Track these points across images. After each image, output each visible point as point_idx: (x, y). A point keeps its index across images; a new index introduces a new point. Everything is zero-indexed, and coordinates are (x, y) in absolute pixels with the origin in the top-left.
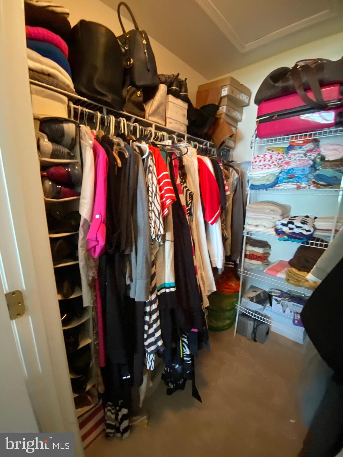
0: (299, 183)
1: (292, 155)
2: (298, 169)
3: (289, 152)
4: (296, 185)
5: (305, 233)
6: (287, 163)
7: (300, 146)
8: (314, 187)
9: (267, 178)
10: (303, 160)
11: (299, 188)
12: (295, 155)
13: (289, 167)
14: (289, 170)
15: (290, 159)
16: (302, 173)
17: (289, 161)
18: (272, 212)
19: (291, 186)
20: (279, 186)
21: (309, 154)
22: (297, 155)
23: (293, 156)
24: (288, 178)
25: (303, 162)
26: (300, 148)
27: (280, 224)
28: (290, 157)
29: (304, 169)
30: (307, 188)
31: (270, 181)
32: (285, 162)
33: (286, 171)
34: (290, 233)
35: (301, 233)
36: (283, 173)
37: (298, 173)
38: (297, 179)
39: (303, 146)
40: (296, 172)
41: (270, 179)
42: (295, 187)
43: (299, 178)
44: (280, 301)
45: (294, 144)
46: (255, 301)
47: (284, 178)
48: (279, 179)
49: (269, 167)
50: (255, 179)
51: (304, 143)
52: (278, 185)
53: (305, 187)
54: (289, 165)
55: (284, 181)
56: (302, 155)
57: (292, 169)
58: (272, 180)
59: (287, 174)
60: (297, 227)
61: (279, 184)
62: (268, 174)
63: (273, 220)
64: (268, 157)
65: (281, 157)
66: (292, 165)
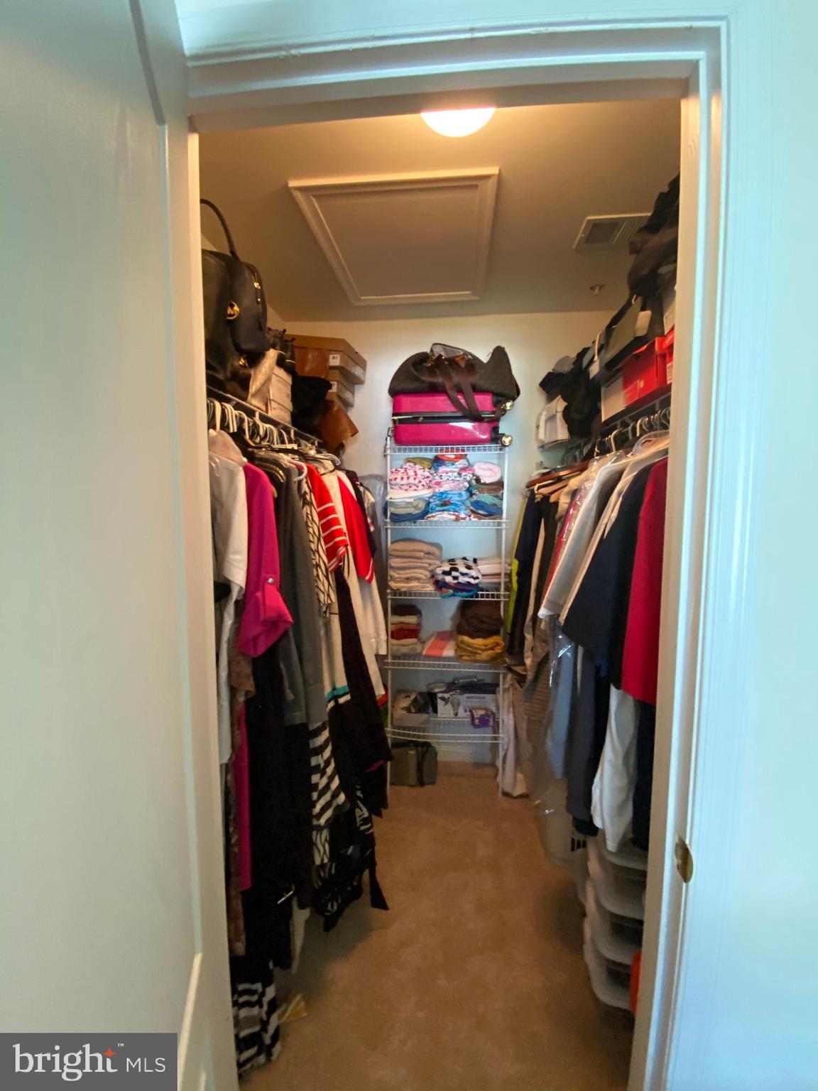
0: (457, 512)
1: (442, 473)
2: (454, 492)
3: (440, 468)
4: (454, 515)
5: (473, 581)
6: (438, 484)
7: (453, 462)
8: (474, 517)
9: (415, 504)
10: (458, 481)
11: (458, 519)
12: (447, 473)
13: (442, 490)
14: (442, 493)
15: (441, 479)
16: (458, 499)
17: (440, 480)
18: (426, 555)
19: (447, 516)
20: (433, 516)
21: (463, 474)
22: (450, 474)
23: (444, 474)
24: (442, 505)
25: (458, 483)
26: (453, 465)
27: (441, 572)
28: (441, 476)
29: (460, 494)
30: (468, 519)
31: (419, 509)
32: (434, 481)
33: (438, 495)
34: (455, 584)
35: (469, 583)
36: (435, 497)
37: (455, 499)
38: (453, 506)
39: (456, 462)
40: (451, 498)
41: (419, 506)
42: (454, 517)
43: (456, 505)
44: (449, 698)
45: (445, 459)
46: (413, 711)
47: (437, 505)
48: (431, 505)
49: (416, 488)
50: (397, 505)
51: (456, 458)
52: (429, 515)
53: (464, 519)
54: (441, 487)
55: (437, 509)
56: (456, 474)
57: (446, 492)
58: (422, 505)
59: (439, 500)
60: (463, 574)
61: (431, 513)
62: (416, 498)
63: (431, 568)
64: (411, 473)
65: (429, 475)
66: (445, 487)
